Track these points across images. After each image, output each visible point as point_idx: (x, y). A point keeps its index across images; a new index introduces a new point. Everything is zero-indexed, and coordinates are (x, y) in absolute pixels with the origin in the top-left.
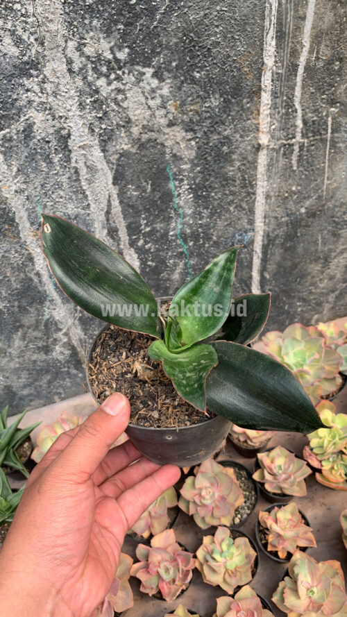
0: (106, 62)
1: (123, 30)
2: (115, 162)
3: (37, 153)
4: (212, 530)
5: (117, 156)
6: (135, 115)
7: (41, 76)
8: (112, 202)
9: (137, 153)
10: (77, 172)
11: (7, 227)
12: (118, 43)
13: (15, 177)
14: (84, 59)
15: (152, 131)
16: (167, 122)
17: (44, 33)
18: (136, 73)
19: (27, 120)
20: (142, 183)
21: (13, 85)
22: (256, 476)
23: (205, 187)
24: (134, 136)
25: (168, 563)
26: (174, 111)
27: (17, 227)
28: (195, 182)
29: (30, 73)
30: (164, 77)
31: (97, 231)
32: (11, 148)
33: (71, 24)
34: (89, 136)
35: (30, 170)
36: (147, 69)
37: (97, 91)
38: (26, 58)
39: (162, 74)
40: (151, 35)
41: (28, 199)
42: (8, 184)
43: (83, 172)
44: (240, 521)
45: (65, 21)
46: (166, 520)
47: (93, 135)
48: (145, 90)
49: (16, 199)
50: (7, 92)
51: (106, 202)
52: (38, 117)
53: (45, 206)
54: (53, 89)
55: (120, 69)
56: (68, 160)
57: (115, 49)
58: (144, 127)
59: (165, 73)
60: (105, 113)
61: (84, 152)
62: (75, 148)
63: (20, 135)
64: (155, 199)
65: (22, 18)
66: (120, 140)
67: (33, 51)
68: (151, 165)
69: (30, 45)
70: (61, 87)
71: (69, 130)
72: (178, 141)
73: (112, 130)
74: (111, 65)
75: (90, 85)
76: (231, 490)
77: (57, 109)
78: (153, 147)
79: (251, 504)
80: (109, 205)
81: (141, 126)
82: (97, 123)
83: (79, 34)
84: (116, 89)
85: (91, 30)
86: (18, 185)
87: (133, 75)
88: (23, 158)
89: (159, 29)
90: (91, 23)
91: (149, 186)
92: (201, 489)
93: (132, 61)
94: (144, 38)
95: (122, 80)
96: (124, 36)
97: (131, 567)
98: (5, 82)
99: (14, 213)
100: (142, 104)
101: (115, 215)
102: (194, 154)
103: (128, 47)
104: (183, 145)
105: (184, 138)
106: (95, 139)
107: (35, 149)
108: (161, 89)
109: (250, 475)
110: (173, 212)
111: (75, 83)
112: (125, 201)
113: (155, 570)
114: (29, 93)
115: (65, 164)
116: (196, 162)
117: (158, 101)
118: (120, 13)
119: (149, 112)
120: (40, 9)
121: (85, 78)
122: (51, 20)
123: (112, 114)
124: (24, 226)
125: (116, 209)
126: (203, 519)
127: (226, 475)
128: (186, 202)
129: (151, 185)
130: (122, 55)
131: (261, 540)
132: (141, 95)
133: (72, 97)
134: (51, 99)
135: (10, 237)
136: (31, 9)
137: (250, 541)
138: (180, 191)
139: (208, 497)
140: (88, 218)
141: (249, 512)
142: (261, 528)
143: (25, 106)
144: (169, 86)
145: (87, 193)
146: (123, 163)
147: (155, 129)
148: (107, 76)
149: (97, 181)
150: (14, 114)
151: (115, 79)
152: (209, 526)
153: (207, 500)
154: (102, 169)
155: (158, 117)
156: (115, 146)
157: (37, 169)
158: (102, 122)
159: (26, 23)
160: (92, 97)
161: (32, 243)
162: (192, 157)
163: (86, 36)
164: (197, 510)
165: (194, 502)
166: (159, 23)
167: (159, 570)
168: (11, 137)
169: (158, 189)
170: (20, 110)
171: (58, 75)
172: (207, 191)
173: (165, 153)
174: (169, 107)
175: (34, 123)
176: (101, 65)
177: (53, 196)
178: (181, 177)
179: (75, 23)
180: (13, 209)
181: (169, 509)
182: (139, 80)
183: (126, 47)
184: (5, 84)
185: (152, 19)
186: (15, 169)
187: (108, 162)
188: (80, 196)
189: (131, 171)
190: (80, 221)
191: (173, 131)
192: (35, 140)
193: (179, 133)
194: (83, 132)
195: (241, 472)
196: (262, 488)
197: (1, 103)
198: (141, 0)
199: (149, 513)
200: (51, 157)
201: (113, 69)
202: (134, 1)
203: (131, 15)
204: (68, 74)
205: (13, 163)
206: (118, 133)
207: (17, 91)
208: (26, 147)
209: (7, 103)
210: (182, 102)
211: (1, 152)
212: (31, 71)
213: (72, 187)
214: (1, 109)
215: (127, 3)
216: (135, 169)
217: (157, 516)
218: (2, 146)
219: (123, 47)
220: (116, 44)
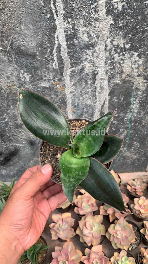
0: (120, 48)
1: (131, 37)
2: (112, 87)
3: (83, 79)
4: (119, 250)
5: (113, 85)
6: (125, 70)
7: (94, 50)
8: (106, 102)
9: (122, 85)
10: (96, 88)
11: (62, 105)
12: (127, 42)
13: (72, 86)
14: (112, 46)
15: (130, 77)
16: (137, 75)
17: (100, 34)
18: (131, 54)
19: (83, 65)
20: (120, 97)
21: (82, 52)
22: (142, 231)
23: (145, 102)
24: (122, 78)
25: (98, 260)
26: (141, 71)
27: (66, 106)
28: (142, 100)
29: (90, 48)
30: (142, 57)
31: (96, 112)
32: (74, 75)
33: (111, 32)
34: (105, 75)
35: (78, 85)
36: (136, 53)
37: (113, 59)
38: (90, 43)
39: (141, 55)
40: (141, 40)
41: (74, 96)
42: (68, 89)
43: (98, 89)
44: (132, 250)
45: (109, 31)
46: (99, 241)
47: (106, 75)
48: (132, 61)
49: (69, 95)
50: (79, 54)
51: (103, 102)
52: (87, 65)
53: (79, 99)
54: (97, 55)
55: (125, 51)
56: (94, 83)
57: (126, 44)
58: (128, 75)
59: (142, 55)
60: (114, 67)
61: (101, 81)
62: (98, 79)
63: (79, 71)
64: (123, 104)
65: (94, 28)
66: (116, 79)
67: (94, 40)
68: (126, 90)
69: (93, 38)
70: (100, 55)
71: (98, 72)
72: (140, 82)
73: (115, 74)
74: (122, 49)
75: (111, 56)
76: (131, 235)
77: (96, 63)
78: (129, 83)
79: (137, 243)
80: (104, 103)
81: (126, 75)
82: (110, 71)
83: (113, 36)
84: (121, 59)
85: (118, 35)
86: (72, 90)
87: (130, 54)
88: (77, 80)
89: (145, 38)
90: (119, 33)
91: (123, 98)
92: (117, 231)
93: (130, 49)
94: (138, 41)
95: (125, 55)
96: (130, 39)
97: (81, 257)
98: (80, 50)
99: (67, 100)
100: (130, 66)
101: (105, 107)
102: (145, 89)
103: (131, 44)
104: (141, 84)
105: (142, 82)
106: (107, 77)
107: (83, 77)
108: (139, 61)
109: (139, 230)
110: (129, 110)
111: (106, 54)
112: (111, 103)
113: (92, 261)
114: (87, 55)
115: (92, 85)
116: (144, 92)
117: (136, 66)
118: (131, 31)
119: (131, 70)
120: (101, 25)
121: (110, 53)
122: (104, 30)
123: (116, 68)
124: (69, 106)
125: (106, 105)
126: (116, 244)
127: (130, 227)
128: (136, 107)
129: (124, 98)
130: (127, 46)
131: (140, 261)
132: (130, 62)
133: (103, 59)
134: (95, 59)
135: (62, 109)
136: (98, 25)
137: (135, 260)
138: (135, 102)
139: (119, 235)
140: (94, 107)
141: (136, 246)
142: (141, 255)
143: (84, 60)
144: (142, 61)
145: (97, 97)
146: (115, 88)
147: (132, 77)
148: (119, 53)
149: (102, 93)
150: (79, 62)
151: (122, 55)
152: (118, 248)
153: (119, 236)
154: (106, 89)
155: (134, 72)
156: (114, 81)
157: (81, 85)
158: (112, 70)
159: (94, 30)
160: (111, 60)
161: (70, 113)
162: (143, 90)
163: (116, 37)
164: (114, 239)
165: (113, 236)
166: (146, 36)
167: (93, 262)
168: (75, 71)
169: (126, 100)
170: (82, 61)
171: (101, 50)
172: (146, 104)
173: (133, 86)
174: (140, 69)
175: (86, 67)
176: (118, 49)
177: (84, 96)
178: (137, 97)
179: (113, 32)
180: (67, 99)
181: (102, 236)
182: (131, 57)
183: (130, 43)
184: (79, 51)
185: (144, 34)
186: (73, 83)
187: (109, 86)
188: (94, 98)
189: (117, 91)
190: (91, 107)
191: (139, 78)
192: (84, 74)
193: (141, 80)
194: (103, 73)
195: (135, 228)
196: (144, 237)
197: (76, 57)
198: (141, 27)
199: (93, 235)
200: (88, 81)
201: (122, 51)
202: (138, 27)
203: (136, 32)
204: (104, 51)
205: (73, 81)
206: (117, 76)
207: (83, 54)
208: (79, 76)
209: (78, 58)
210: (146, 67)
211: (70, 76)
212: (91, 47)
213: (92, 94)
214: (75, 60)
215: (135, 27)
216: (119, 91)
217: (96, 237)
218: (71, 74)
219: (129, 43)
220: (126, 42)
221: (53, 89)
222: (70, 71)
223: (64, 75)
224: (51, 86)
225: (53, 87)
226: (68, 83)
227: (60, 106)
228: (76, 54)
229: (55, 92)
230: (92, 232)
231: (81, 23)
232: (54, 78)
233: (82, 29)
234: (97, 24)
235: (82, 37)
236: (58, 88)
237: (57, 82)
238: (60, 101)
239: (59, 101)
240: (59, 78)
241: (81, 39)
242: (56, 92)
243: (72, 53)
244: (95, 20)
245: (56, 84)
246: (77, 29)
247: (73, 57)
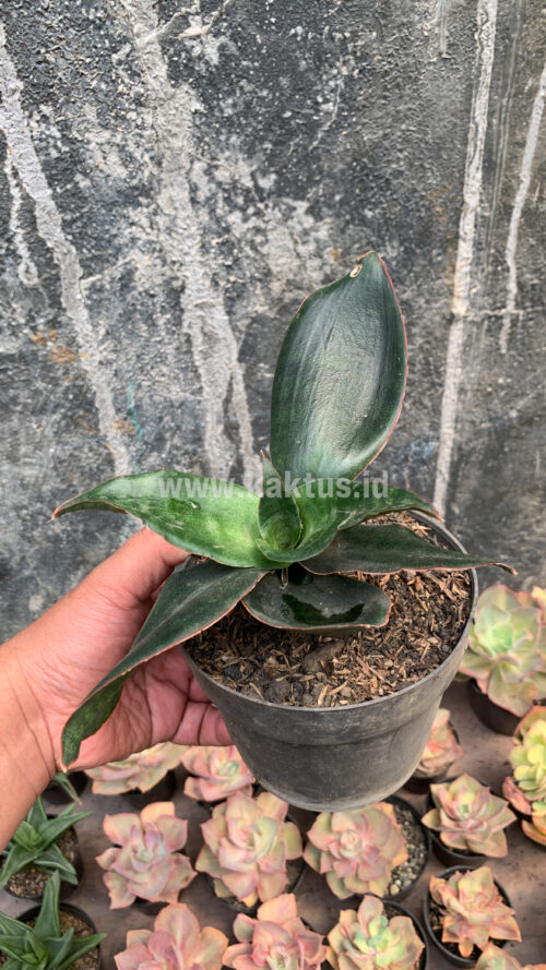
0: (244, 190)
1: (272, 150)
2: (243, 329)
3: (135, 310)
4: (355, 901)
5: (246, 322)
6: (277, 265)
7: (153, 206)
8: (235, 387)
9: (275, 319)
10: (189, 340)
11: (81, 413)
12: (262, 167)
13: (102, 342)
14: (213, 186)
15: (300, 288)
16: (322, 277)
17: (163, 150)
18: (283, 207)
19: (127, 264)
21: (114, 216)
22: (428, 820)
24: (273, 294)
25: (283, 949)
26: (332, 262)
27: (96, 415)
29: (138, 201)
30: (322, 214)
31: (209, 427)
32: (101, 301)
33: (200, 140)
34: (211, 290)
35: (123, 334)
36: (300, 203)
37: (227, 230)
38: (135, 182)
39: (320, 210)
40: (308, 158)
41: (116, 375)
42: (91, 351)
43: (198, 340)
44: (400, 890)
45: (194, 136)
46: (283, 880)
47: (216, 290)
48: (295, 231)
49: (99, 373)
50: (102, 225)
51: (225, 386)
52: (141, 261)
53: (139, 386)
54: (168, 223)
55: (262, 200)
56: (178, 322)
57: (258, 175)
58: (289, 282)
59: (324, 209)
60: (236, 260)
62: (190, 307)
63: (115, 284)
65: (137, 131)
66: (253, 299)
67: (147, 173)
69: (143, 165)
70: (179, 222)
71: (184, 282)
73: (244, 284)
74: (250, 195)
75: (218, 220)
76: (388, 837)
77: (170, 251)
79: (418, 864)
80: (230, 390)
81: (284, 281)
82: (223, 274)
83: (210, 153)
84: (254, 228)
85: (228, 148)
86: (105, 353)
87: (280, 210)
88: (116, 317)
89: (320, 151)
90: (228, 139)
92: (340, 833)
94: (299, 162)
95: (264, 215)
96: (272, 158)
97: (224, 952)
98: (103, 211)
99: (95, 393)
100: (289, 250)
101: (237, 404)
103: (276, 172)
106: (218, 296)
107: (133, 305)
108: (317, 231)
109: (417, 818)
111: (198, 217)
112: (253, 385)
113: (262, 957)
114: (134, 228)
115: (174, 328)
117: (312, 247)
118: (268, 129)
119: (297, 262)
120: (161, 120)
121: (212, 211)
122: (175, 135)
123: (245, 263)
124: (106, 414)
125: (239, 397)
126: (342, 881)
127: (381, 812)
130: (267, 183)
131: (432, 925)
132: (289, 237)
133: (192, 235)
134: (163, 237)
135: (84, 428)
136: (149, 119)
137: (415, 924)
139: (350, 846)
140: (198, 407)
141: (414, 877)
142: (433, 905)
143: (127, 246)
144: (328, 227)
145: (201, 371)
146: (256, 331)
147: (305, 286)
148: (243, 210)
149: (215, 355)
150: (110, 255)
151: (254, 214)
152: (350, 895)
153: (349, 851)
154: (225, 339)
155: (309, 269)
156: (246, 307)
157: (133, 333)
158: (231, 272)
159: (141, 136)
160: (219, 237)
161: (114, 438)
163: (220, 156)
164: (332, 867)
165: (329, 853)
166: (320, 143)
167: (269, 959)
168: (102, 287)
170: (119, 250)
171: (177, 205)
174: (326, 256)
175: (136, 269)
176: (236, 194)
177: (152, 373)
179: (207, 139)
180: (94, 388)
181: (290, 863)
182: (287, 217)
183: (273, 172)
184: (103, 215)
185: (312, 138)
186: (102, 331)
187: (235, 329)
188: (191, 375)
189: (266, 343)
190: (187, 411)
192: (135, 293)
194: (203, 285)
195: (405, 813)
196: (436, 840)
197: (95, 238)
198: (298, 113)
199: (258, 866)
200: (154, 317)
201: (253, 200)
202: (288, 114)
203: (283, 131)
204: (190, 205)
205: (101, 322)
206: (251, 289)
207: (118, 225)
208: (121, 301)
209: (102, 239)
210: (346, 249)
211: (86, 306)
212: (141, 199)
213: (179, 361)
214: (93, 247)
215: (279, 117)
216: (272, 341)
217: (270, 871)
218: (89, 297)
219: (269, 172)
220: (259, 168)
221: (37, 359)
222: (86, 289)
223: (64, 305)
224: (24, 350)
225: (34, 353)
226: (86, 332)
227: (71, 417)
228: (94, 225)
229: (42, 368)
230: (252, 855)
231: (88, 117)
232: (32, 319)
233: (97, 137)
234: (145, 116)
235: (102, 166)
236: (53, 354)
237: (44, 331)
238: (71, 401)
239: (67, 399)
240: (51, 317)
241: (101, 171)
242: (47, 367)
243: (79, 224)
244: (136, 104)
245: (44, 340)
246: (80, 138)
247: (86, 237)
